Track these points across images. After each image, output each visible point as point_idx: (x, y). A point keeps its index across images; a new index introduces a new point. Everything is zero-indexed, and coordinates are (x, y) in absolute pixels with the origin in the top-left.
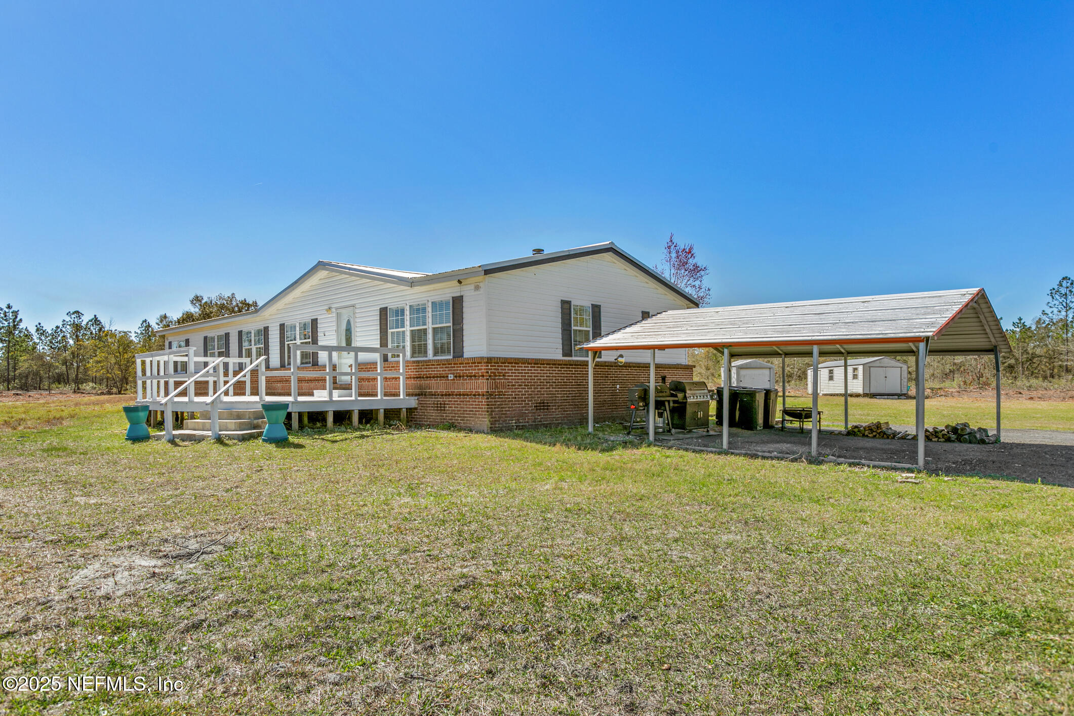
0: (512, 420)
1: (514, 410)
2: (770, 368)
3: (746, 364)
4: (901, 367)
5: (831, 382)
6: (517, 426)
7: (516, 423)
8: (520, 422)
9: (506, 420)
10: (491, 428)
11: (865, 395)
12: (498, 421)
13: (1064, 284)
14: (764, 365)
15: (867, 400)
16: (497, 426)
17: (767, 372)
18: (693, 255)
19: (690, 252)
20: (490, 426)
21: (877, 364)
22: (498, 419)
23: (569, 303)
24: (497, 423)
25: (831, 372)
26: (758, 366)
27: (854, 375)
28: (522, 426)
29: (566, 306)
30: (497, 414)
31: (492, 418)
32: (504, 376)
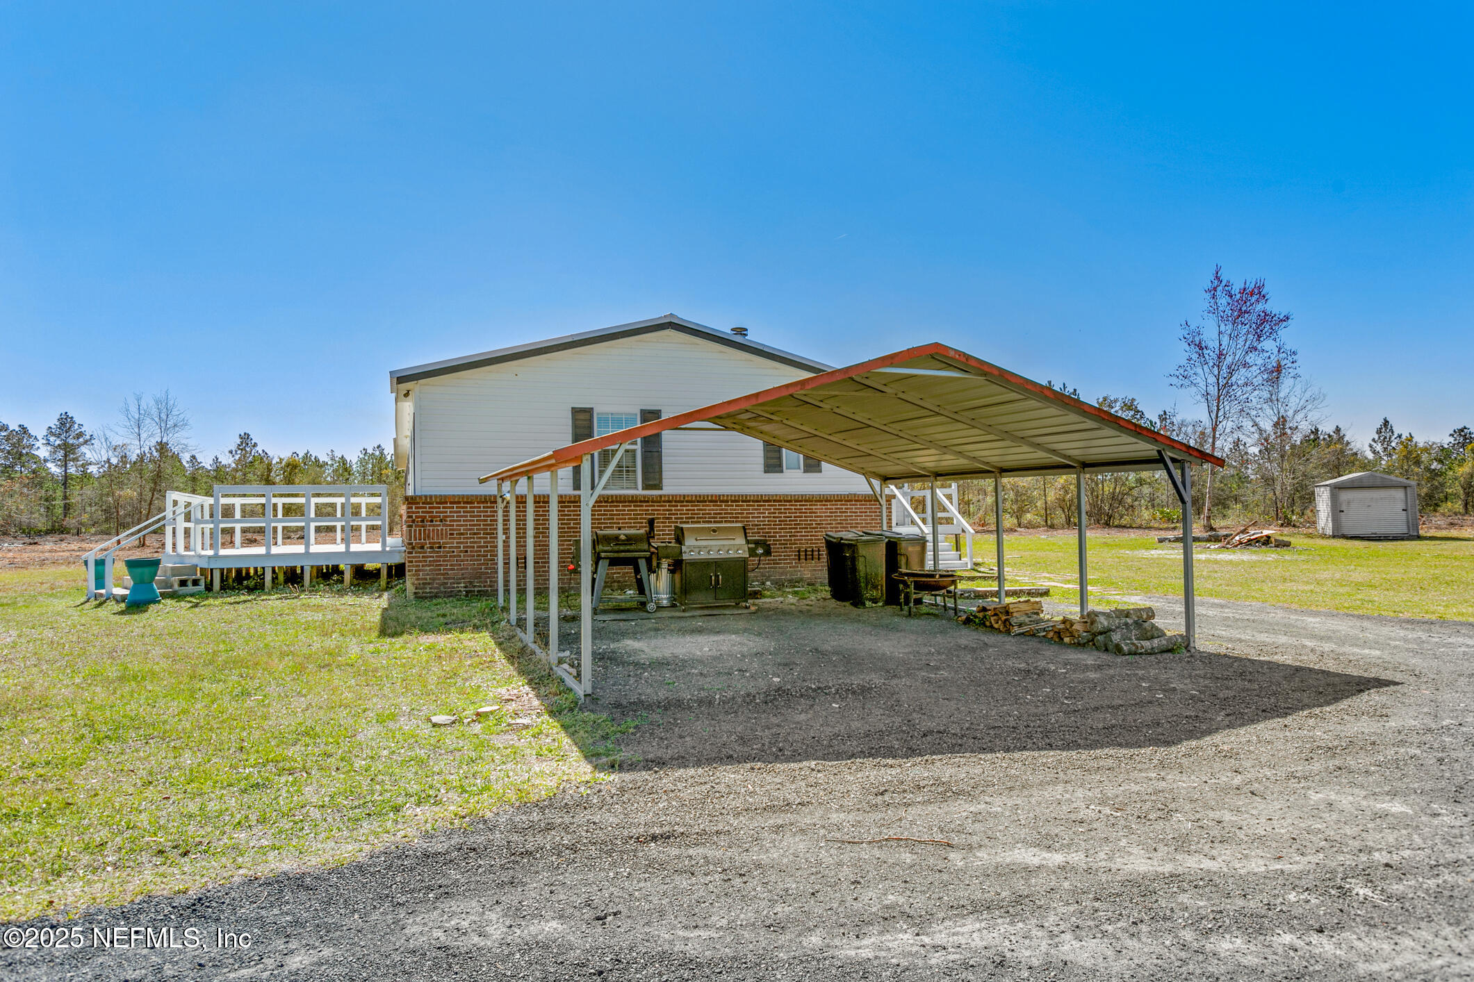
0: (460, 583)
1: (462, 569)
2: (1405, 487)
3: (1352, 480)
6: (466, 592)
7: (465, 587)
8: (475, 586)
9: (447, 583)
10: (415, 593)
12: (429, 584)
14: (1392, 481)
16: (428, 590)
17: (1400, 494)
20: (414, 591)
22: (428, 581)
23: (589, 411)
24: (428, 586)
26: (1378, 483)
28: (479, 591)
29: (582, 416)
30: (428, 574)
31: (418, 579)
32: (441, 521)
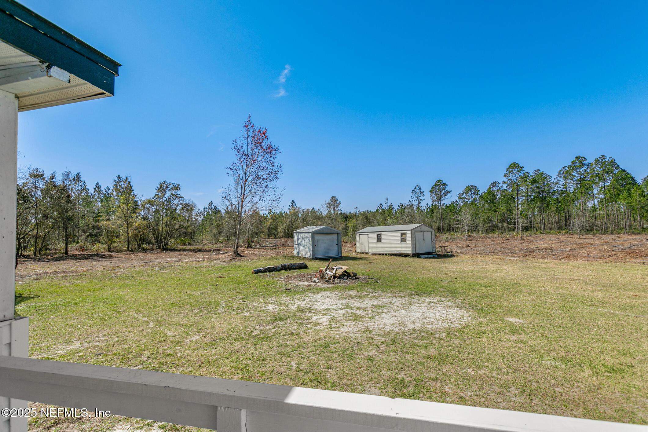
2: (338, 234)
3: (320, 230)
4: (431, 232)
5: (379, 243)
11: (413, 255)
13: (417, 188)
15: (415, 259)
18: (266, 137)
19: (264, 134)
21: (418, 230)
25: (379, 236)
26: (329, 232)
27: (402, 238)
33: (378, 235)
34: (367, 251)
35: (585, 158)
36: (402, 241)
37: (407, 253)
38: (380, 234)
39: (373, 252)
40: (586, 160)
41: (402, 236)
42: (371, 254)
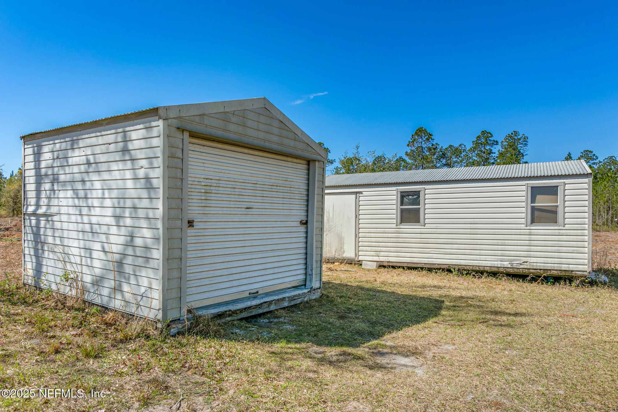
25: (409, 198)
27: (535, 209)
33: (403, 195)
34: (349, 254)
35: (490, 134)
36: (533, 221)
37: (564, 267)
38: (417, 193)
39: (382, 259)
40: (492, 136)
41: (533, 201)
42: (374, 266)
